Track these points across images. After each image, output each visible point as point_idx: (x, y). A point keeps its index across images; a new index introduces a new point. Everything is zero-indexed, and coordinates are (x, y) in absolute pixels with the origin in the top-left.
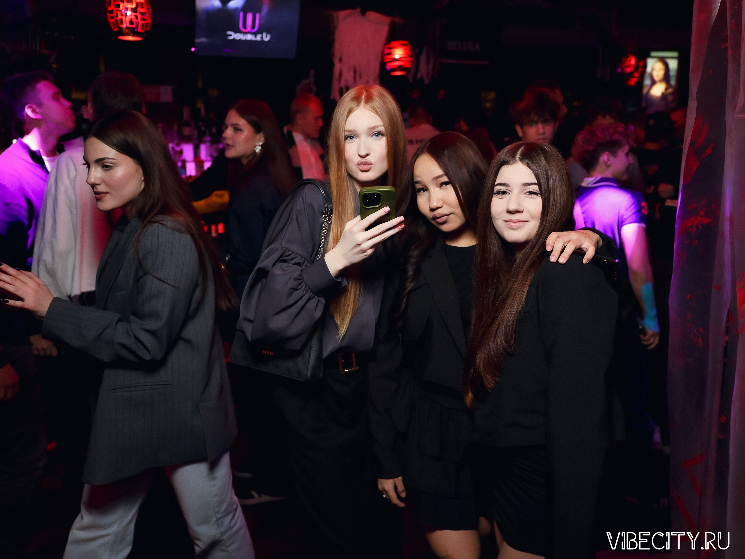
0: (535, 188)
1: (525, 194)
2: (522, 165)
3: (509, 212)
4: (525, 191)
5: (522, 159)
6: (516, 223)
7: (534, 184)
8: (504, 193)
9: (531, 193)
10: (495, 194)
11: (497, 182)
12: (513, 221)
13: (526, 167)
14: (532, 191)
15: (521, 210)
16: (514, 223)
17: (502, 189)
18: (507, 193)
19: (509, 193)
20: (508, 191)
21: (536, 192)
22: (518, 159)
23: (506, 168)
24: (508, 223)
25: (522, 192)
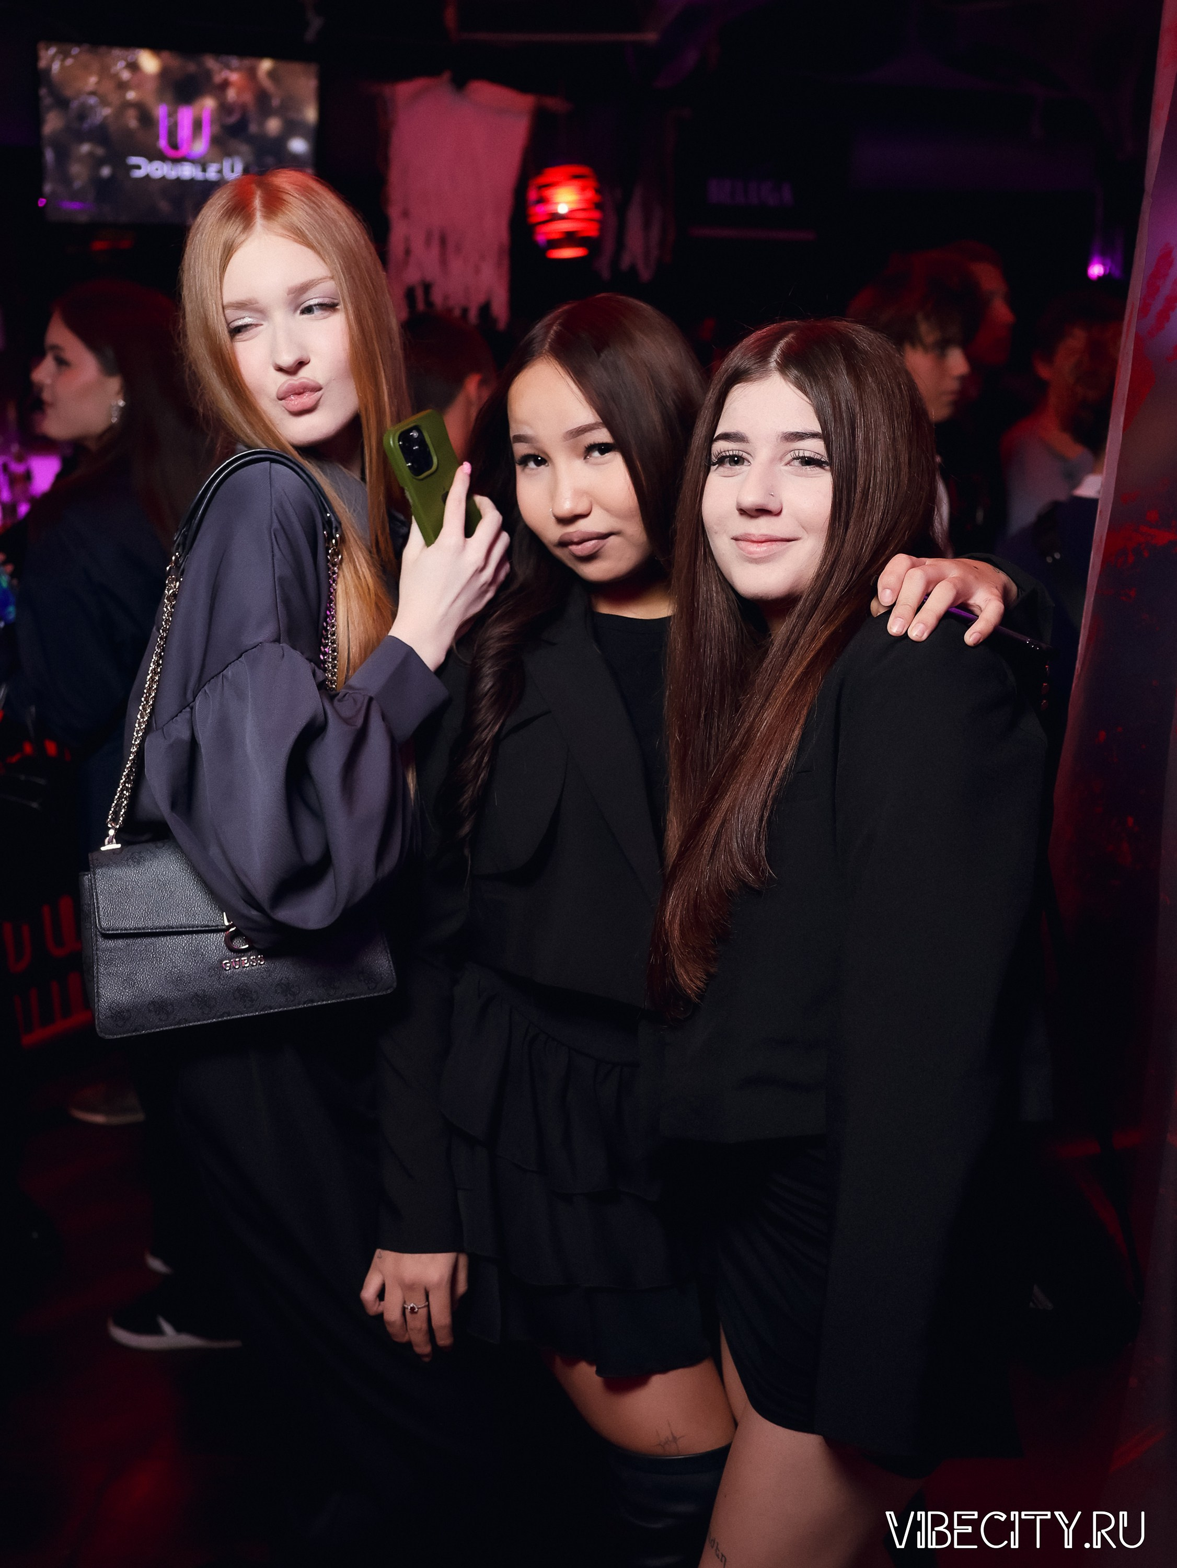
0: (815, 447)
1: (788, 463)
2: (783, 381)
3: (743, 512)
4: (789, 457)
5: (783, 368)
6: (763, 544)
7: (814, 435)
8: (737, 460)
9: (808, 461)
10: (714, 464)
11: (717, 433)
12: (754, 539)
13: (792, 387)
14: (807, 454)
15: (772, 506)
16: (755, 545)
17: (733, 450)
18: (746, 463)
19: (749, 462)
20: (745, 455)
21: (818, 457)
22: (773, 365)
23: (740, 390)
24: (742, 544)
25: (781, 459)
